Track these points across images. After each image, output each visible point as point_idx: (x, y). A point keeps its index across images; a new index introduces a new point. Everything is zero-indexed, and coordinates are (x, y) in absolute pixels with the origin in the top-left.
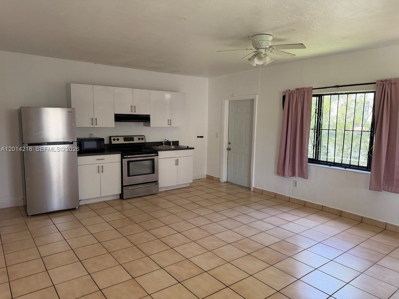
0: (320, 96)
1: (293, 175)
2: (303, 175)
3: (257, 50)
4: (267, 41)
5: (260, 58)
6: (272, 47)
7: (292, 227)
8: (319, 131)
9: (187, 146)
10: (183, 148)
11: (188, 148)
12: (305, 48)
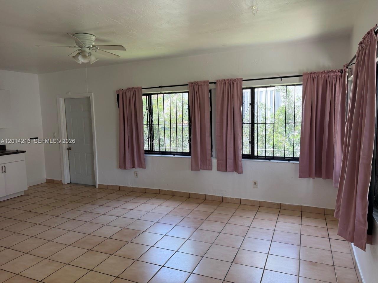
0: (149, 96)
1: (134, 166)
2: (142, 165)
3: (80, 48)
4: (90, 40)
5: (84, 57)
6: (95, 46)
7: (133, 214)
8: (152, 126)
9: (16, 150)
10: (11, 152)
11: (17, 152)
12: (126, 50)
